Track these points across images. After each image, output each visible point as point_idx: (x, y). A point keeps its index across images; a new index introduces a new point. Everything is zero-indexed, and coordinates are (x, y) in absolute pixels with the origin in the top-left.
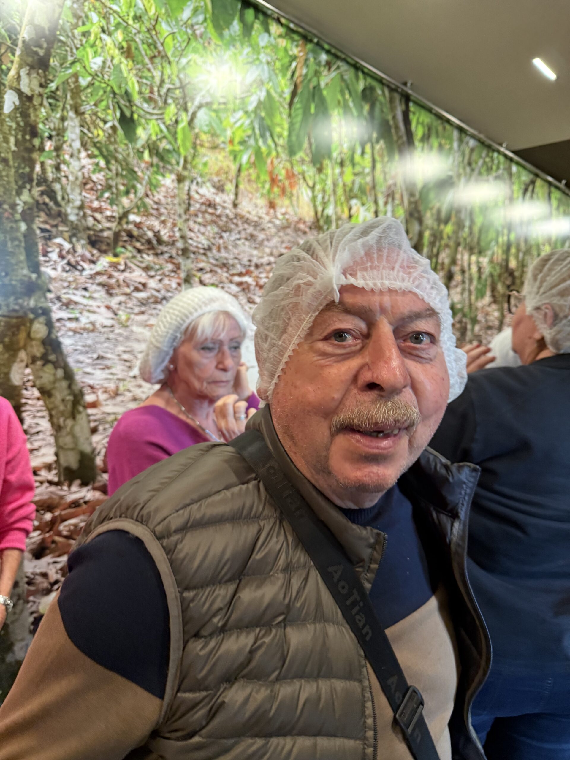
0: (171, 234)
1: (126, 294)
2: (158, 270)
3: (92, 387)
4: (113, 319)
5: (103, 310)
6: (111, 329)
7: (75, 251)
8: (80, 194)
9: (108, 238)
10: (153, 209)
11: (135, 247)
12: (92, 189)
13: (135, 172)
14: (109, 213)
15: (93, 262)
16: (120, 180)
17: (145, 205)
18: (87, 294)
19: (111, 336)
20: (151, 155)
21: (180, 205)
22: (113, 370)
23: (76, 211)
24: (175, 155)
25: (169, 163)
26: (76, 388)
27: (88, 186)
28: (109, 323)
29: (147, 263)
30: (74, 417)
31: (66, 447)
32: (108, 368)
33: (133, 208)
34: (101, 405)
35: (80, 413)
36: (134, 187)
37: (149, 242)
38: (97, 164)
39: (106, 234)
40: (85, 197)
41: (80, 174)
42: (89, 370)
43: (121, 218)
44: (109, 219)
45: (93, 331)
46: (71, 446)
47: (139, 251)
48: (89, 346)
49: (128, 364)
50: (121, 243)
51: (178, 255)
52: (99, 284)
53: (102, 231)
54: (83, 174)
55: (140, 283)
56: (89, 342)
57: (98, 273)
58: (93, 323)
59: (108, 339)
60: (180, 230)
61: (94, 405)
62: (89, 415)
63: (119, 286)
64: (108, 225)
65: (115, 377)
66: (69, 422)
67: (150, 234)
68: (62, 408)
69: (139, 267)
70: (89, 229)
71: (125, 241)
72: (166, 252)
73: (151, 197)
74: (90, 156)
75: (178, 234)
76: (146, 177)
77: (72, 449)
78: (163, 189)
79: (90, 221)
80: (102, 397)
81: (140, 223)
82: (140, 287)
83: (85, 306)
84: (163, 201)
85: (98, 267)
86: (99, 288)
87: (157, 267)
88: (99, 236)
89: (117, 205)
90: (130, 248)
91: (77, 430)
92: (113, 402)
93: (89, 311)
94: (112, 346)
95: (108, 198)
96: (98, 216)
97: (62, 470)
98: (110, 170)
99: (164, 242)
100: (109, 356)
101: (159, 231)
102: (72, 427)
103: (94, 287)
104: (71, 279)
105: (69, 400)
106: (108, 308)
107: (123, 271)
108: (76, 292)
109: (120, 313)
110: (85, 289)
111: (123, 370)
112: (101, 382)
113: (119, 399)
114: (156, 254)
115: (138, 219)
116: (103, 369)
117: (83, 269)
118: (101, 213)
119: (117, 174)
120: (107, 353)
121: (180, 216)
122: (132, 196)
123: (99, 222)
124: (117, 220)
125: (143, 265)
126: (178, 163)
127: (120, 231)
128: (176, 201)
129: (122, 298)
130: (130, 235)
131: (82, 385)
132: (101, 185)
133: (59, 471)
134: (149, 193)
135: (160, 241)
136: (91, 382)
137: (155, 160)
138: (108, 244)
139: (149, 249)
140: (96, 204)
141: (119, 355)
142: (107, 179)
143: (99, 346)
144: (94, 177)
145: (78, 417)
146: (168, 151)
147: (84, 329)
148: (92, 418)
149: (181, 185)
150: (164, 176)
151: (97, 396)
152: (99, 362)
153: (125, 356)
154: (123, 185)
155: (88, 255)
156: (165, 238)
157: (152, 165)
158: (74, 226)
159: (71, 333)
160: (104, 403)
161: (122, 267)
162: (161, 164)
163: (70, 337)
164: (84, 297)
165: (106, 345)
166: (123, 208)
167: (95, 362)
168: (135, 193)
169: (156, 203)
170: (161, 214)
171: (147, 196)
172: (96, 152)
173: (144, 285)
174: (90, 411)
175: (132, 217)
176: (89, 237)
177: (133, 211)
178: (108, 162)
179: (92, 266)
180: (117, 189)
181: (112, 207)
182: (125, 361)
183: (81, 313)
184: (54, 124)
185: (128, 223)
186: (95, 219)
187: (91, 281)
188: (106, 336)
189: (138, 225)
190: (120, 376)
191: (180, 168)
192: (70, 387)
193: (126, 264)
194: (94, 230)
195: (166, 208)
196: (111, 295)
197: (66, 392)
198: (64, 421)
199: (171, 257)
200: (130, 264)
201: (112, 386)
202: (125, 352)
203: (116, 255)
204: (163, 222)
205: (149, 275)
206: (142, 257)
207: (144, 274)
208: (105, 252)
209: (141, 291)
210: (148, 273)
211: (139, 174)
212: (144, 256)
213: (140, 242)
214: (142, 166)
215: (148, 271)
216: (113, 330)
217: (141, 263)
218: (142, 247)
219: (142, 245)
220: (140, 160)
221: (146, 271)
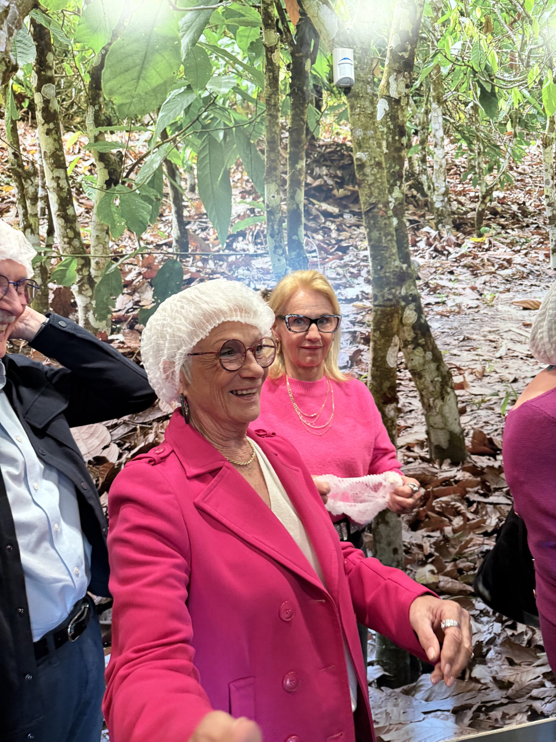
0: (538, 203)
1: (491, 273)
2: (523, 244)
3: (459, 369)
4: (478, 299)
5: (468, 291)
6: (476, 310)
7: (441, 238)
8: (445, 181)
9: (472, 219)
10: (518, 181)
11: (499, 224)
12: (456, 174)
13: (498, 147)
14: (472, 194)
15: (459, 245)
16: (482, 159)
17: (509, 179)
18: (453, 277)
19: (477, 316)
20: (514, 127)
21: (546, 170)
22: (479, 352)
23: (441, 198)
24: (540, 119)
25: (534, 128)
26: (444, 370)
27: (452, 172)
28: (474, 304)
29: (512, 238)
30: (443, 399)
31: (436, 426)
32: (475, 349)
33: (496, 184)
34: (468, 386)
35: (448, 393)
36: (497, 162)
37: (514, 216)
38: (460, 148)
39: (469, 215)
40: (448, 182)
41: (444, 161)
42: (455, 352)
43: (484, 197)
44: (473, 200)
45: (459, 313)
46: (441, 425)
47: (503, 227)
48: (456, 328)
49: (494, 344)
50: (485, 222)
51: (545, 224)
52: (464, 266)
53: (466, 213)
54: (447, 160)
55: (504, 260)
56: (456, 324)
57: (463, 256)
58: (459, 306)
59: (473, 320)
60: (547, 197)
61: (462, 386)
62: (457, 396)
63: (483, 265)
64: (472, 206)
65: (481, 358)
66: (439, 403)
67: (515, 208)
68: (431, 389)
69: (503, 243)
70: (453, 213)
71: (489, 219)
72: (532, 223)
73: (515, 168)
74: (452, 142)
75: (545, 203)
76: (509, 150)
77: (442, 429)
78: (528, 158)
79: (455, 205)
80: (469, 378)
81: (504, 198)
82: (505, 263)
83: (451, 289)
84: (528, 171)
85: (463, 250)
86: (465, 270)
87: (523, 240)
88: (463, 218)
89: (480, 184)
90: (493, 225)
91: (446, 409)
92: (480, 383)
93: (454, 294)
94: (478, 328)
95: (471, 180)
96: (462, 199)
97: (432, 448)
98: (472, 151)
99: (531, 213)
100: (474, 337)
101: (524, 203)
102: (442, 406)
103: (460, 269)
104: (438, 265)
105: (437, 381)
106: (473, 289)
107: (487, 250)
108: (442, 276)
109: (485, 292)
110: (452, 273)
111: (488, 351)
112: (467, 363)
113: (486, 380)
114: (522, 228)
115: (501, 195)
116: (469, 350)
117: (449, 253)
118: (464, 195)
119: (479, 154)
120: (473, 334)
121: (547, 183)
122: (495, 172)
123: (463, 205)
124: (481, 199)
125: (508, 241)
126: (544, 127)
127: (483, 210)
128: (543, 168)
129: (487, 278)
130: (494, 212)
131: (449, 366)
132: (464, 167)
133: (430, 449)
134: (513, 165)
135: (525, 213)
136: (458, 364)
137: (518, 129)
138: (473, 225)
139: (513, 224)
140: (460, 188)
141: (485, 336)
142: (470, 161)
143: (464, 327)
144: (457, 162)
145: (447, 397)
146: (533, 116)
147: (451, 312)
148: (459, 398)
149: (548, 149)
150: (528, 144)
151: (464, 377)
152: (464, 343)
153: (491, 337)
154: (486, 163)
155: (454, 239)
156: (531, 209)
157: (515, 136)
158: (439, 213)
159: (438, 317)
160: (471, 384)
161: (486, 246)
162: (525, 132)
163: (437, 320)
164: (450, 280)
165: (471, 326)
166: (487, 185)
167: (461, 344)
168: (499, 169)
169: (520, 174)
170: (525, 186)
171: (511, 169)
172: (459, 136)
173: (509, 261)
174: (457, 392)
175: (495, 194)
176: (454, 222)
177: (495, 188)
178: (470, 143)
179: (458, 249)
180: (480, 168)
181: (475, 187)
182: (491, 341)
183: (447, 297)
184: (419, 119)
185: (491, 201)
186: (460, 203)
187: (456, 264)
188: (471, 317)
189: (502, 201)
190: (485, 358)
191: (546, 132)
192: (438, 369)
193: (490, 243)
194: (459, 214)
195: (531, 177)
196: (476, 275)
197: (435, 374)
198: (434, 401)
199: (538, 227)
200: (494, 242)
201: (478, 367)
202: (490, 332)
203: (480, 235)
204: (529, 193)
205: (513, 251)
206: (506, 233)
207: (509, 250)
208: (470, 234)
209: (506, 268)
210: (513, 248)
211: (501, 147)
212: (509, 231)
213: (504, 217)
214: (505, 138)
215: (513, 246)
216: (479, 311)
217: (506, 239)
218: (506, 223)
219: (506, 220)
220: (502, 133)
221: (511, 246)
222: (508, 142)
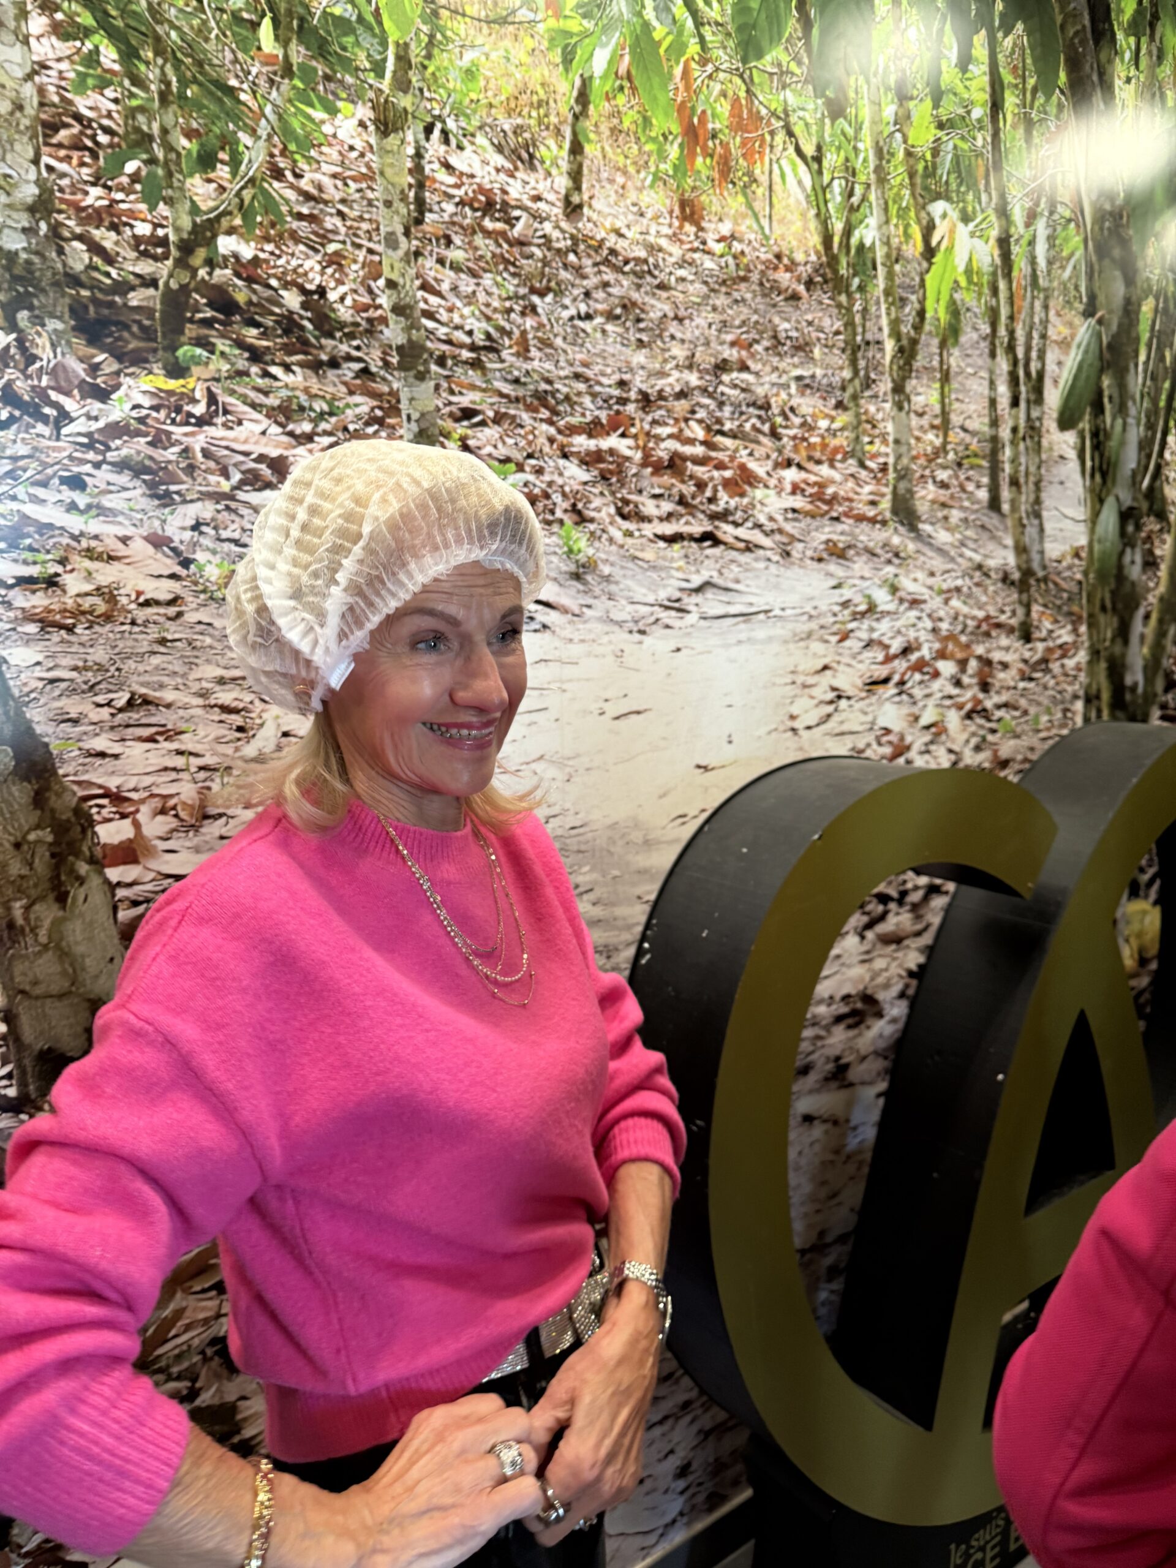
0: (366, 299)
1: (217, 496)
2: (322, 416)
3: (116, 798)
4: (173, 576)
5: (140, 548)
6: (172, 611)
7: (32, 359)
8: (36, 161)
9: (149, 312)
10: (300, 217)
11: (240, 344)
12: (77, 145)
13: (231, 91)
14: (143, 229)
15: (103, 395)
16: (172, 116)
17: (270, 205)
18: (82, 500)
19: (173, 631)
20: (281, 39)
21: (388, 204)
22: (187, 742)
23: (24, 220)
24: (366, 40)
25: (347, 64)
26: (63, 805)
27: (63, 135)
28: (163, 590)
29: (284, 393)
30: (62, 899)
31: (37, 991)
32: (170, 734)
33: (226, 213)
34: (151, 852)
35: (81, 880)
36: (228, 141)
37: (289, 324)
38: (92, 59)
39: (135, 299)
40: (50, 169)
41: (28, 91)
42: (100, 743)
43: (187, 248)
44: (146, 247)
45: (108, 618)
46: (58, 985)
47: (256, 355)
48: (100, 668)
49: (237, 720)
50: (191, 331)
51: (387, 365)
52: (122, 466)
53: (123, 287)
54: (41, 91)
55: (261, 458)
56: (99, 654)
57: (117, 430)
58: (109, 594)
59: (163, 641)
60: (391, 284)
61: (128, 853)
62: (113, 887)
63: (191, 469)
64: (145, 267)
65: (195, 762)
66: (47, 913)
67: (292, 300)
68: (16, 868)
69: (254, 406)
70: (75, 280)
71: (207, 323)
72: (349, 358)
73: (288, 174)
74: (63, 31)
75: (384, 300)
76: (268, 109)
77: (61, 996)
78: (332, 153)
79: (78, 256)
80: (154, 827)
81: (256, 261)
82: (264, 469)
83: (76, 538)
84: (332, 191)
85: (117, 410)
86: (124, 479)
87: (319, 406)
88: (112, 304)
89: (170, 202)
90: (222, 345)
91: (75, 932)
92: (193, 840)
93: (90, 554)
94: (178, 667)
95: (135, 178)
96: (107, 239)
97: (28, 1062)
98: (138, 81)
99: (342, 325)
100: (169, 696)
101: (322, 291)
102: (57, 923)
103: (105, 474)
104: (22, 450)
105: (38, 842)
106: (158, 542)
107: (203, 422)
108: (40, 492)
109: (200, 556)
110: (77, 483)
111: (218, 740)
112: (147, 781)
113: (213, 829)
114: (316, 366)
115: (247, 252)
116: (151, 739)
117: (64, 417)
118: (114, 227)
119: (164, 97)
120: (162, 686)
121: (391, 242)
122: (223, 172)
123: (110, 260)
124: (174, 252)
125: (273, 401)
126: (378, 69)
127: (184, 289)
128: (377, 194)
129: (206, 510)
130: (224, 304)
131: (81, 793)
132: (107, 130)
133: (20, 1066)
134: (282, 163)
135: (326, 324)
136: (113, 783)
137: (298, 53)
138: (147, 334)
139: (289, 350)
140: (95, 197)
141: (204, 694)
142: (131, 114)
143: (131, 664)
144: (82, 104)
145: (78, 893)
146: (341, 23)
147: (79, 613)
148: (121, 893)
149: (393, 140)
150: (333, 111)
151: (137, 825)
152: (134, 716)
153: (226, 697)
154: (189, 134)
155: (79, 369)
156: (344, 313)
157: (288, 71)
158: (18, 271)
159: (32, 628)
160: (163, 845)
161: (199, 409)
162: (321, 69)
163: (28, 640)
164: (72, 507)
165: (156, 660)
166: (195, 210)
167: (121, 718)
168: (235, 163)
169: (308, 197)
170: (325, 237)
171: (278, 174)
172: (86, 19)
173: (278, 465)
174: (115, 874)
175: (226, 244)
176: (77, 310)
177: (225, 223)
178: (129, 54)
179: (95, 406)
180: (169, 148)
181: (152, 208)
182: (226, 709)
183: (63, 562)
185: (210, 263)
186: (95, 248)
187: (91, 456)
188: (154, 633)
189: (249, 271)
190: (209, 760)
191: (386, 85)
192: (39, 800)
193: (212, 399)
194: (95, 286)
195: (340, 213)
196: (166, 500)
197: (28, 819)
198: (27, 908)
199: (365, 372)
200: (223, 398)
201: (186, 791)
202: (221, 681)
203: (177, 371)
204: (335, 261)
205: (291, 434)
206: (266, 374)
207: (275, 429)
208: (138, 360)
209: (269, 486)
210: (290, 427)
211: (243, 97)
212: (275, 370)
213: (257, 325)
214: (254, 71)
215: (288, 419)
216: (180, 615)
217: (266, 393)
218: (265, 343)
219: (264, 335)
220: (245, 51)
221: (282, 419)
222: (262, 82)
